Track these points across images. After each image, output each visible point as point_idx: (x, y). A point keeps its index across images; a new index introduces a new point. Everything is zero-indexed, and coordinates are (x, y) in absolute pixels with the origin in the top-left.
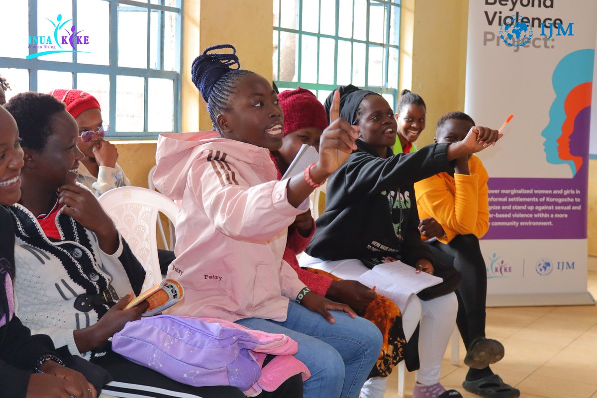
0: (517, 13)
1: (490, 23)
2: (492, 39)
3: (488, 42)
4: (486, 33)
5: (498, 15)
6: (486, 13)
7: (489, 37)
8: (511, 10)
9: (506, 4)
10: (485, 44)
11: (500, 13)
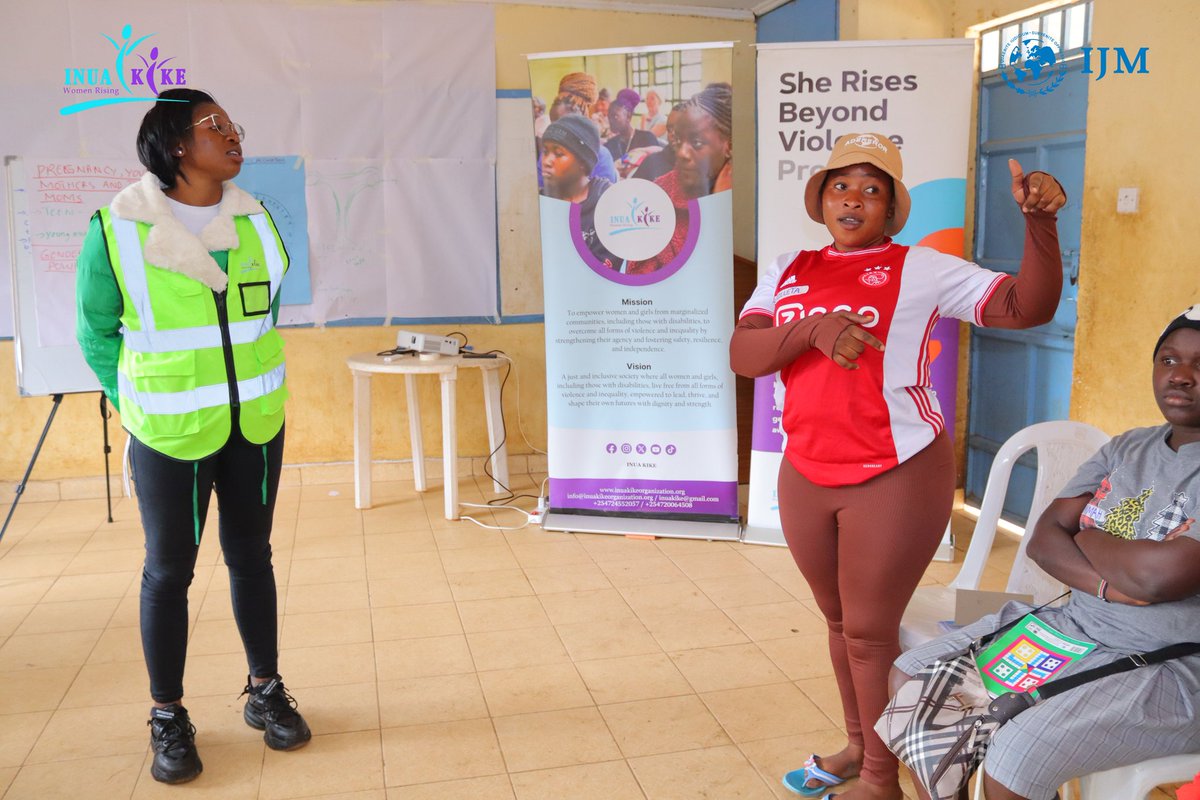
0: (829, 132)
1: (788, 147)
2: (792, 170)
3: (785, 176)
4: (782, 163)
5: (799, 136)
6: (781, 134)
7: (787, 167)
8: (818, 127)
9: (811, 120)
10: (781, 178)
11: (802, 132)
